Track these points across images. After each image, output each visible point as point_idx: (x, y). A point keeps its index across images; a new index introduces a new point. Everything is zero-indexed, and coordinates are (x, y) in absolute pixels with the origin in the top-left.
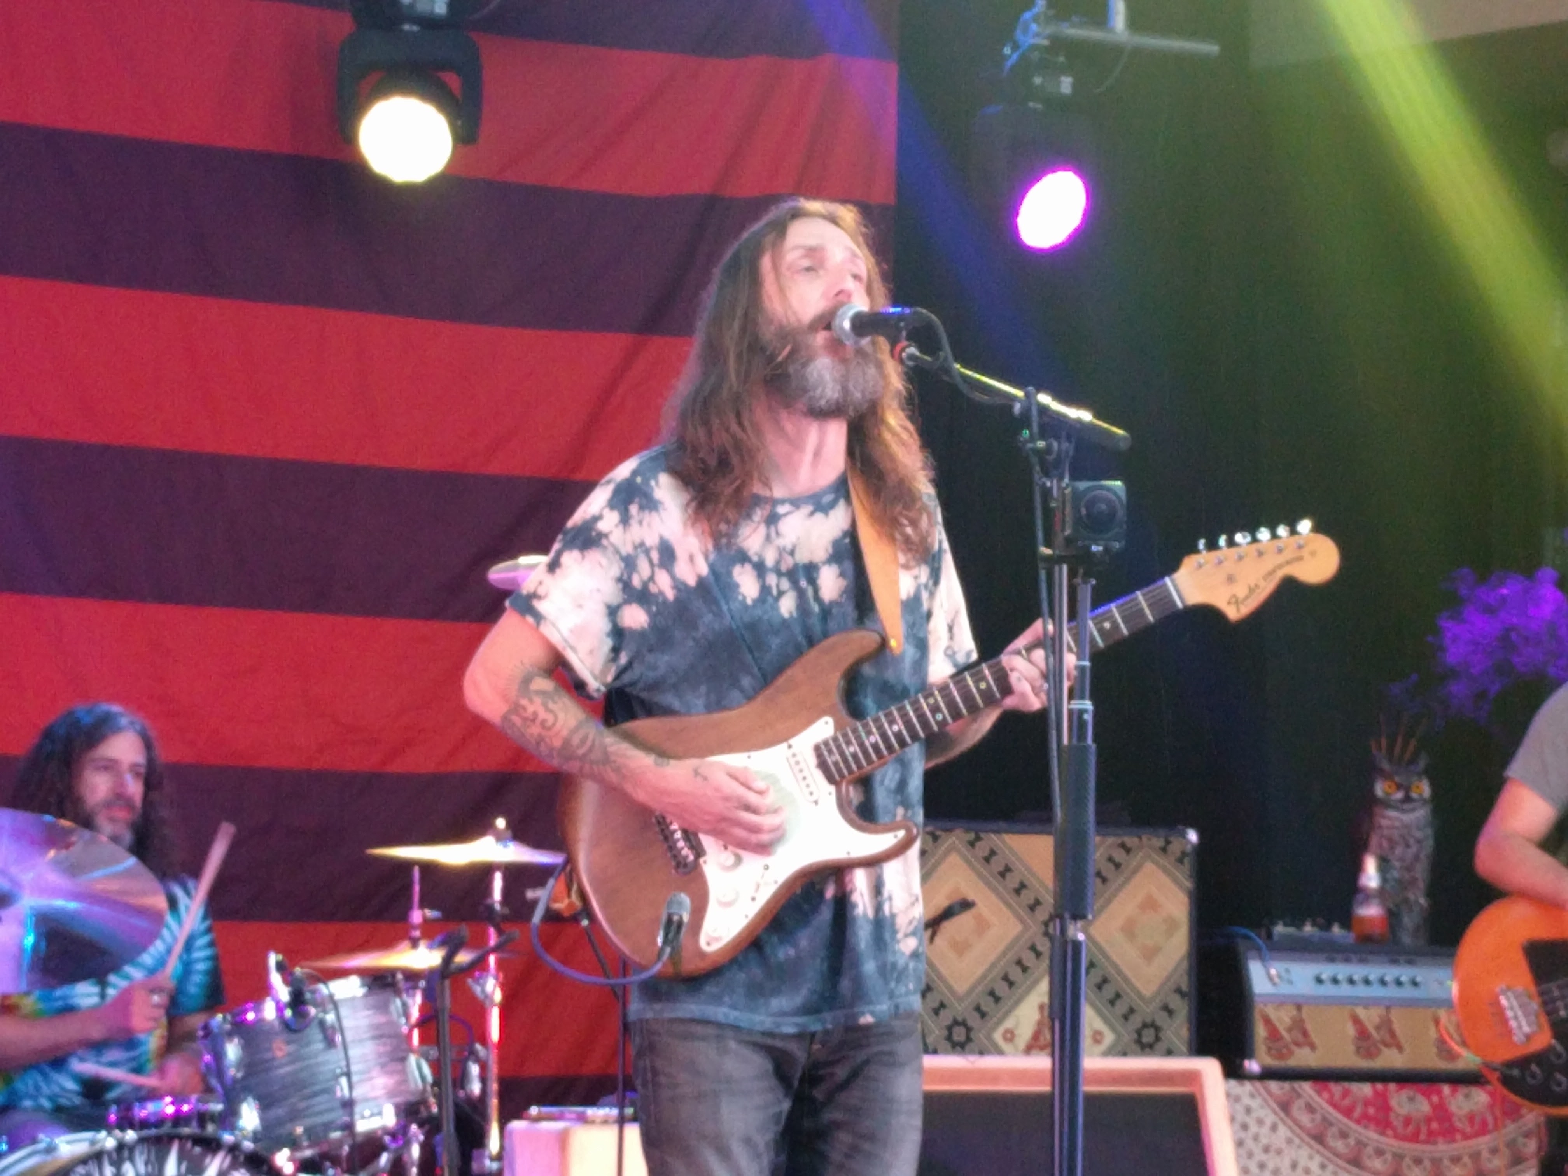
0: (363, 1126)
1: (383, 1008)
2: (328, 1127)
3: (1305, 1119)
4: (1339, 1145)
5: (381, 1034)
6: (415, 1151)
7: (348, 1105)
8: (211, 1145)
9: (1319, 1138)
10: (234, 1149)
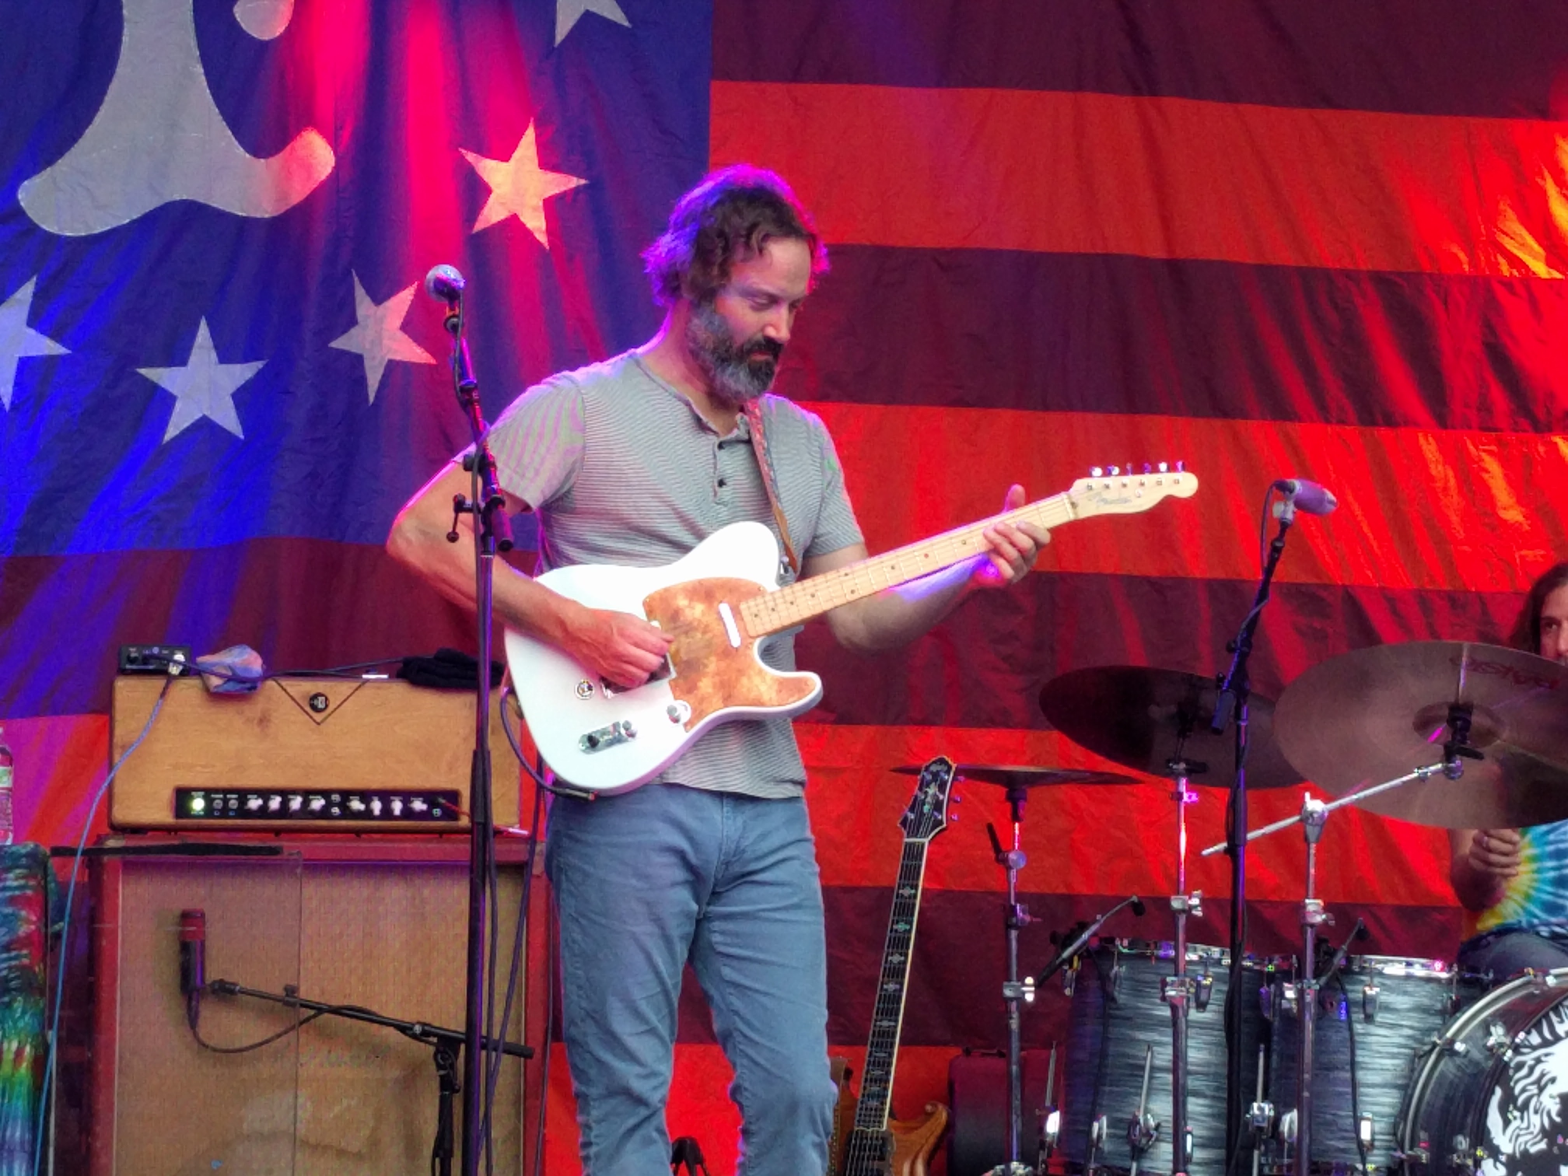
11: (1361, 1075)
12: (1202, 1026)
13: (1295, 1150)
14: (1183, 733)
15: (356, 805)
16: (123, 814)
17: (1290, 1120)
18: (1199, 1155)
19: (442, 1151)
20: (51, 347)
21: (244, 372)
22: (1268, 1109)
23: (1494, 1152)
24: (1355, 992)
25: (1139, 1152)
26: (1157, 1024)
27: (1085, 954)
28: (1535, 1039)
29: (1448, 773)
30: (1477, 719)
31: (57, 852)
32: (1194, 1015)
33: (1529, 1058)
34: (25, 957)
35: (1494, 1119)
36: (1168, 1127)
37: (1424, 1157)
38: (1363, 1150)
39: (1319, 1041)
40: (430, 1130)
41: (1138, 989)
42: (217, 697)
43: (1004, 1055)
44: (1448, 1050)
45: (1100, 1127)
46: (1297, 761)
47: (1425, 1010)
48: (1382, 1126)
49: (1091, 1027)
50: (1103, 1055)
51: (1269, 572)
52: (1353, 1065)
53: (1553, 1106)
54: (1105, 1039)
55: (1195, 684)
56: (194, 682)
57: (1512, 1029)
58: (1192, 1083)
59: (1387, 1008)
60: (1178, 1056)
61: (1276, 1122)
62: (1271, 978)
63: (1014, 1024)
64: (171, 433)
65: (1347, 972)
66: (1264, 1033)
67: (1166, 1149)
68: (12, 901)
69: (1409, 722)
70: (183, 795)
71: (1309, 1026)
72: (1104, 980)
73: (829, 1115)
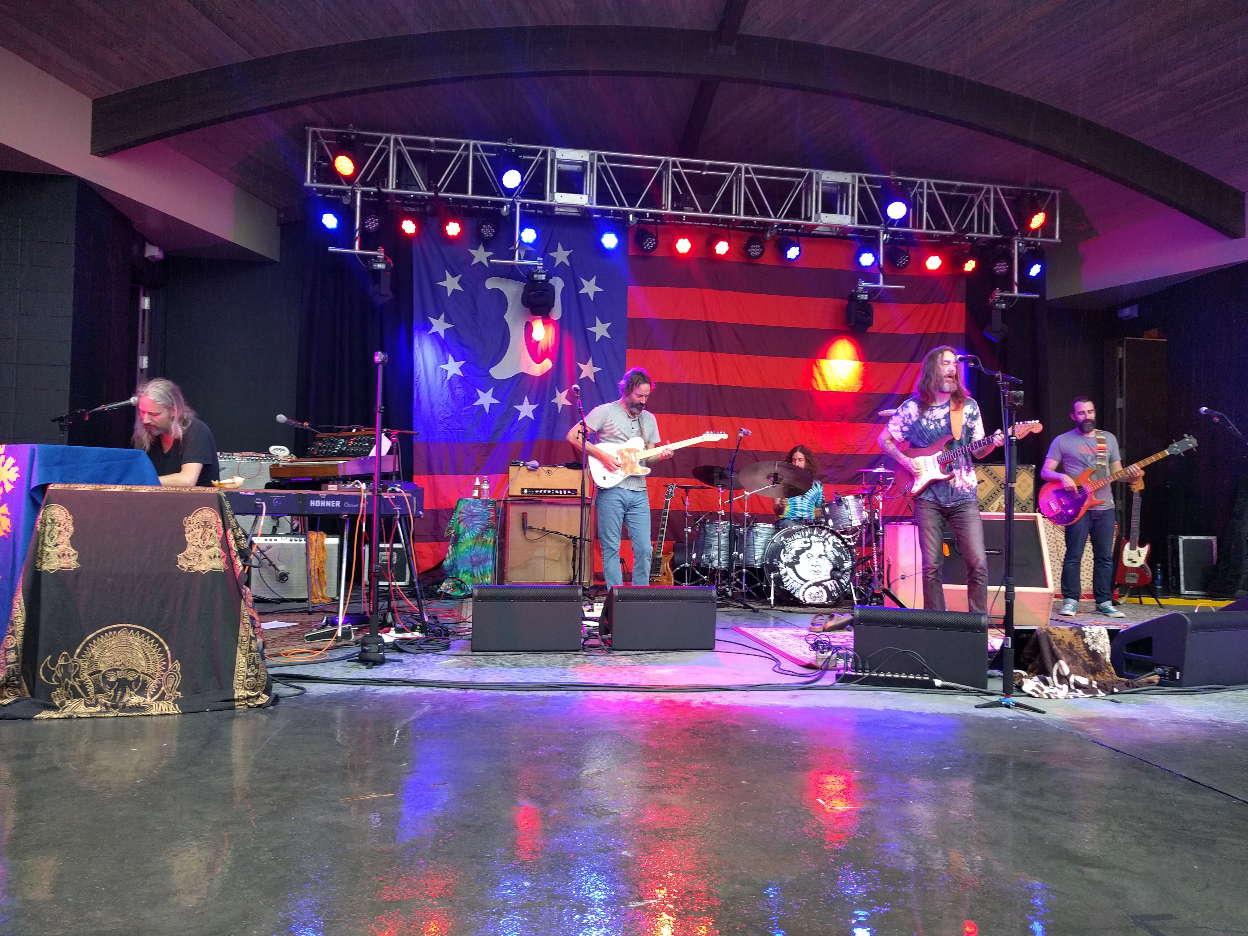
0: (854, 525)
1: (858, 502)
2: (847, 525)
5: (857, 506)
6: (865, 530)
7: (851, 521)
8: (823, 528)
10: (828, 529)
11: (756, 547)
12: (724, 537)
13: (742, 561)
14: (720, 479)
15: (557, 492)
16: (511, 494)
17: (741, 556)
18: (723, 562)
19: (574, 560)
20: (496, 401)
21: (534, 406)
22: (737, 553)
23: (782, 562)
24: (754, 530)
25: (711, 562)
26: (715, 536)
27: (700, 522)
28: (790, 539)
29: (773, 487)
30: (779, 476)
31: (498, 501)
32: (722, 535)
33: (789, 543)
34: (492, 521)
35: (782, 555)
36: (717, 557)
37: (768, 563)
38: (756, 561)
39: (747, 540)
40: (571, 556)
41: (711, 529)
42: (529, 470)
43: (684, 543)
44: (773, 542)
45: (703, 557)
46: (743, 484)
47: (768, 534)
48: (760, 557)
49: (702, 536)
50: (704, 542)
51: (738, 447)
52: (754, 545)
53: (794, 553)
54: (704, 540)
55: (723, 469)
56: (525, 467)
57: (786, 538)
58: (722, 548)
59: (760, 533)
60: (719, 542)
61: (738, 556)
62: (738, 527)
63: (687, 536)
64: (520, 418)
65: (753, 526)
66: (736, 538)
67: (717, 561)
68: (489, 510)
69: (766, 477)
70: (523, 490)
71: (745, 537)
72: (704, 527)
73: (651, 554)
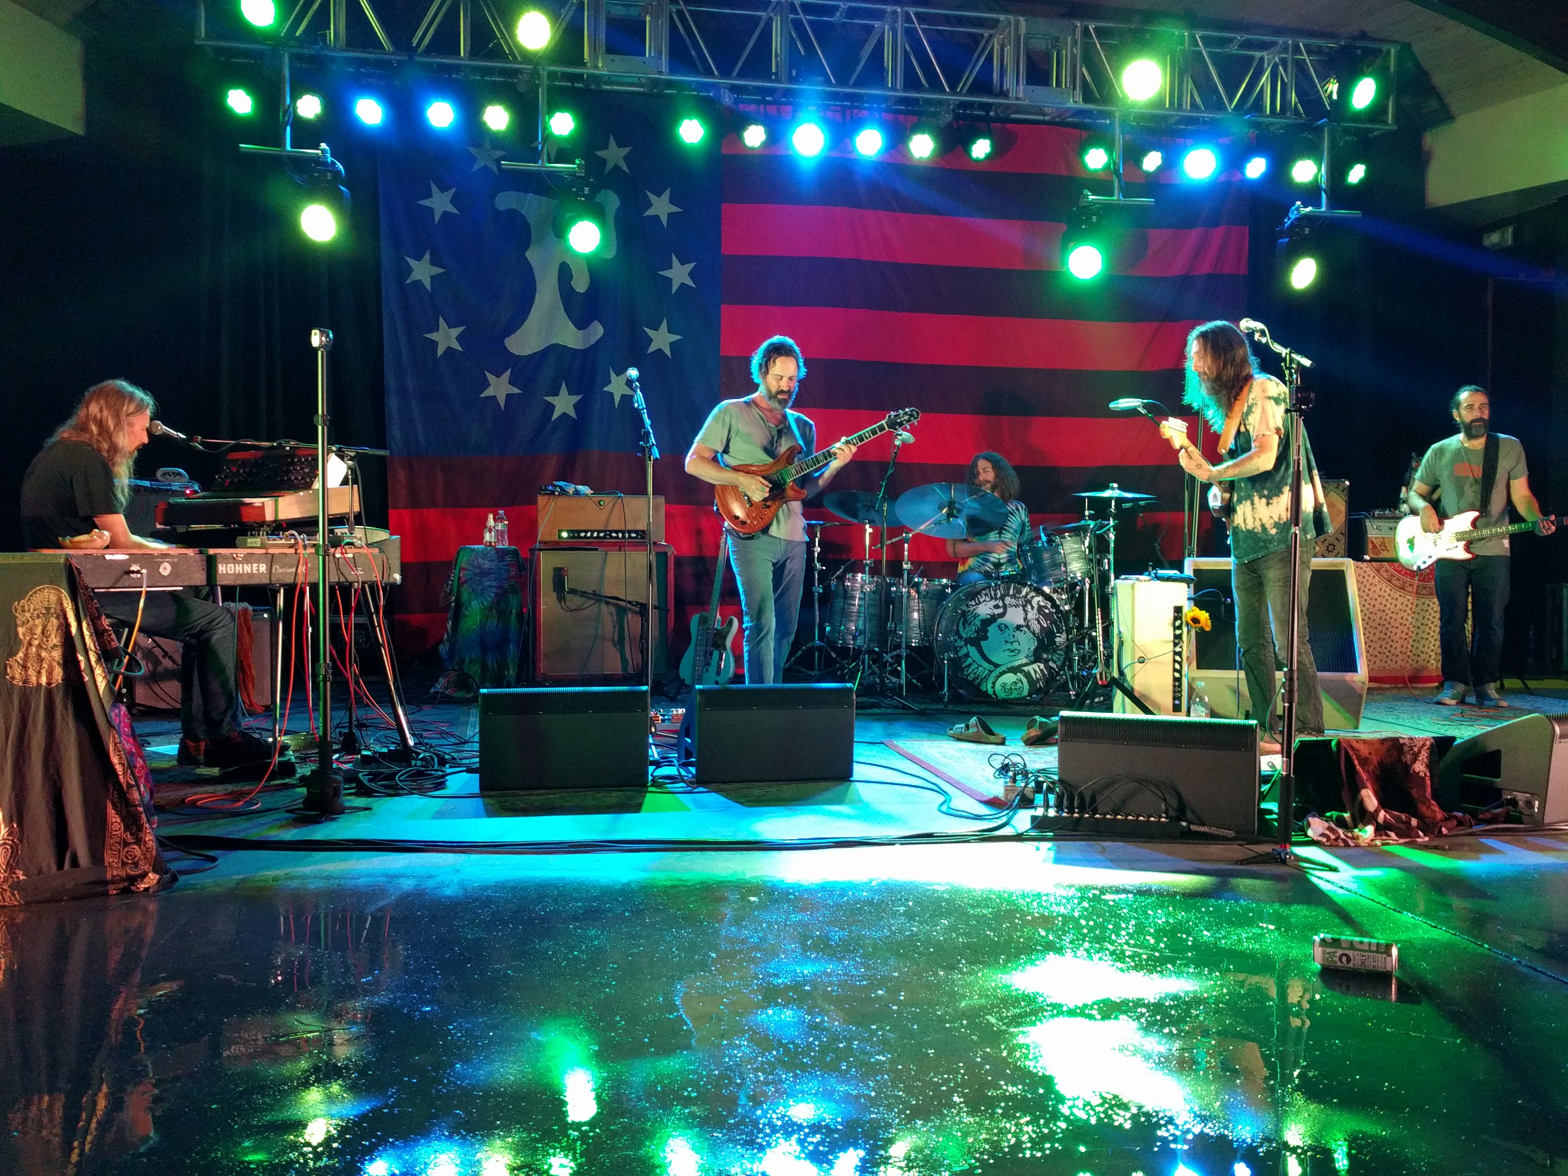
0: (1071, 578)
2: (1061, 578)
3: (1385, 575)
4: (1397, 583)
6: (1087, 586)
7: (1067, 572)
8: (1024, 585)
9: (1390, 581)
14: (867, 511)
15: (614, 535)
16: (542, 537)
19: (643, 639)
20: (516, 390)
21: (576, 398)
23: (960, 637)
27: (838, 578)
28: (974, 603)
30: (957, 506)
33: (971, 609)
35: (961, 627)
37: (940, 639)
40: (639, 633)
45: (842, 630)
50: (842, 608)
51: (895, 460)
53: (979, 623)
57: (966, 600)
64: (554, 417)
68: (507, 565)
69: (936, 507)
70: (560, 532)
